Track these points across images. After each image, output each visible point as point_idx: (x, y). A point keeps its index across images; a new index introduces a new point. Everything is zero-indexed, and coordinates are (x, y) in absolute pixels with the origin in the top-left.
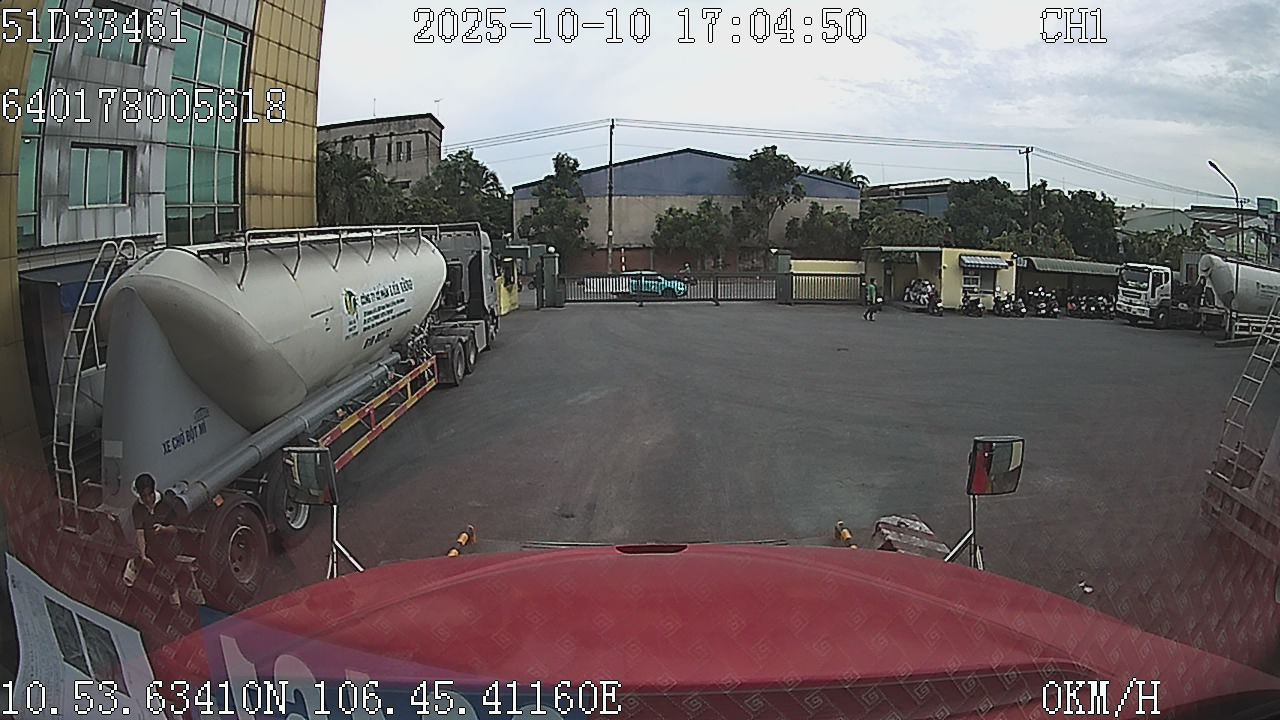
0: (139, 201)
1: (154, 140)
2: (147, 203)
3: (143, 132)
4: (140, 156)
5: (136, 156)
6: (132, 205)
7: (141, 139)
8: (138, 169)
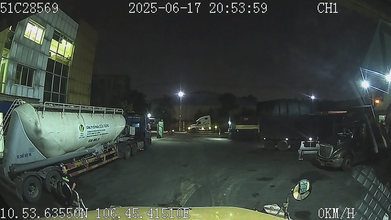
0: (36, 88)
1: (42, 69)
2: (38, 89)
3: (39, 66)
4: (38, 74)
5: (37, 73)
6: (34, 89)
7: (38, 68)
8: (37, 77)
